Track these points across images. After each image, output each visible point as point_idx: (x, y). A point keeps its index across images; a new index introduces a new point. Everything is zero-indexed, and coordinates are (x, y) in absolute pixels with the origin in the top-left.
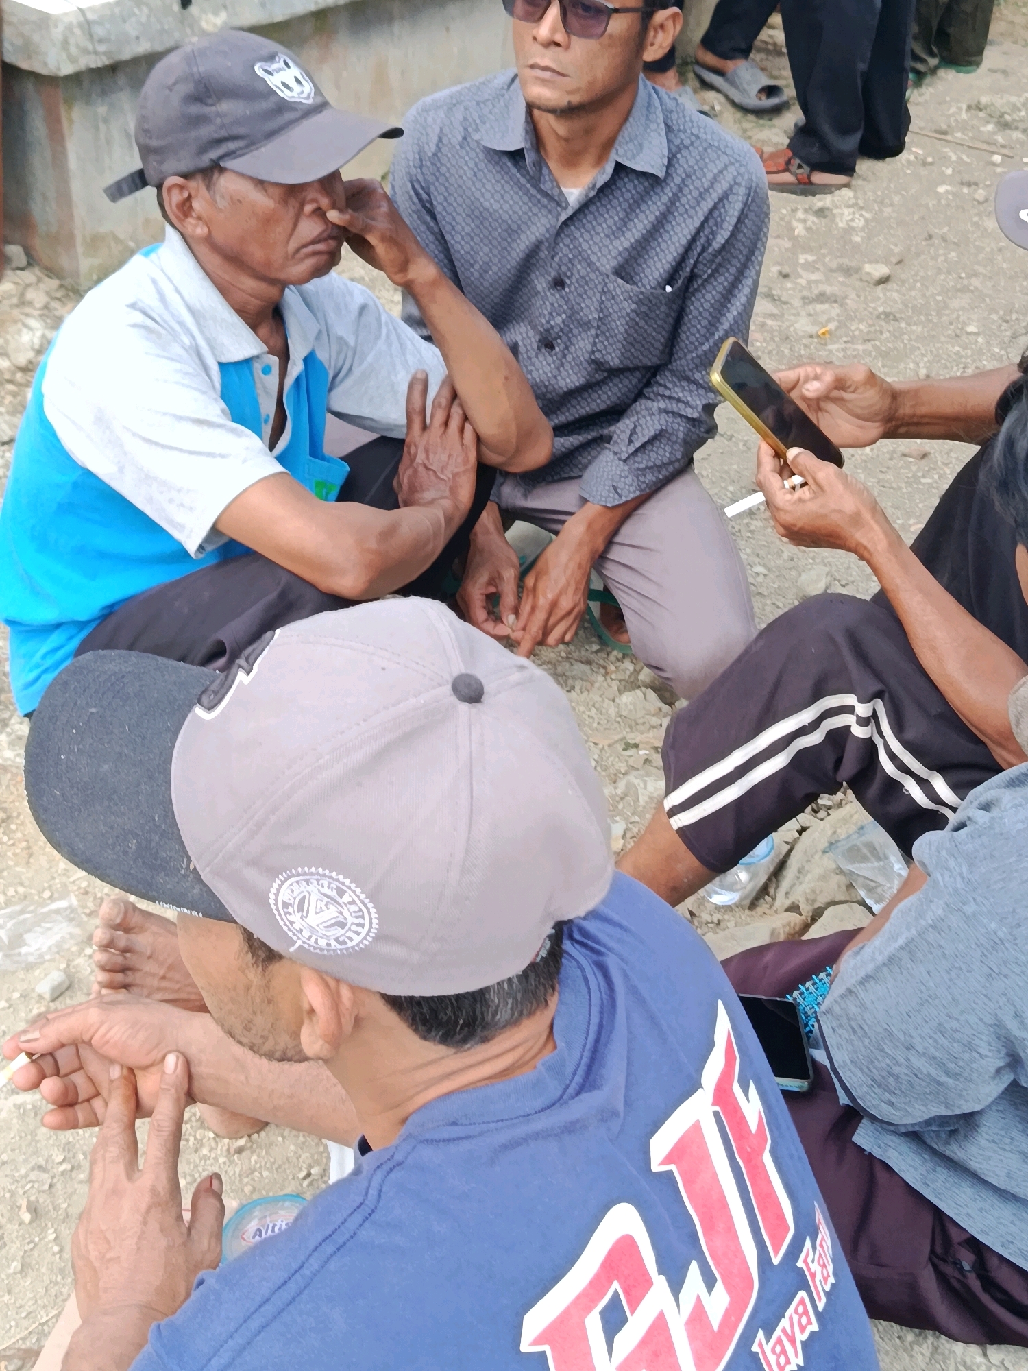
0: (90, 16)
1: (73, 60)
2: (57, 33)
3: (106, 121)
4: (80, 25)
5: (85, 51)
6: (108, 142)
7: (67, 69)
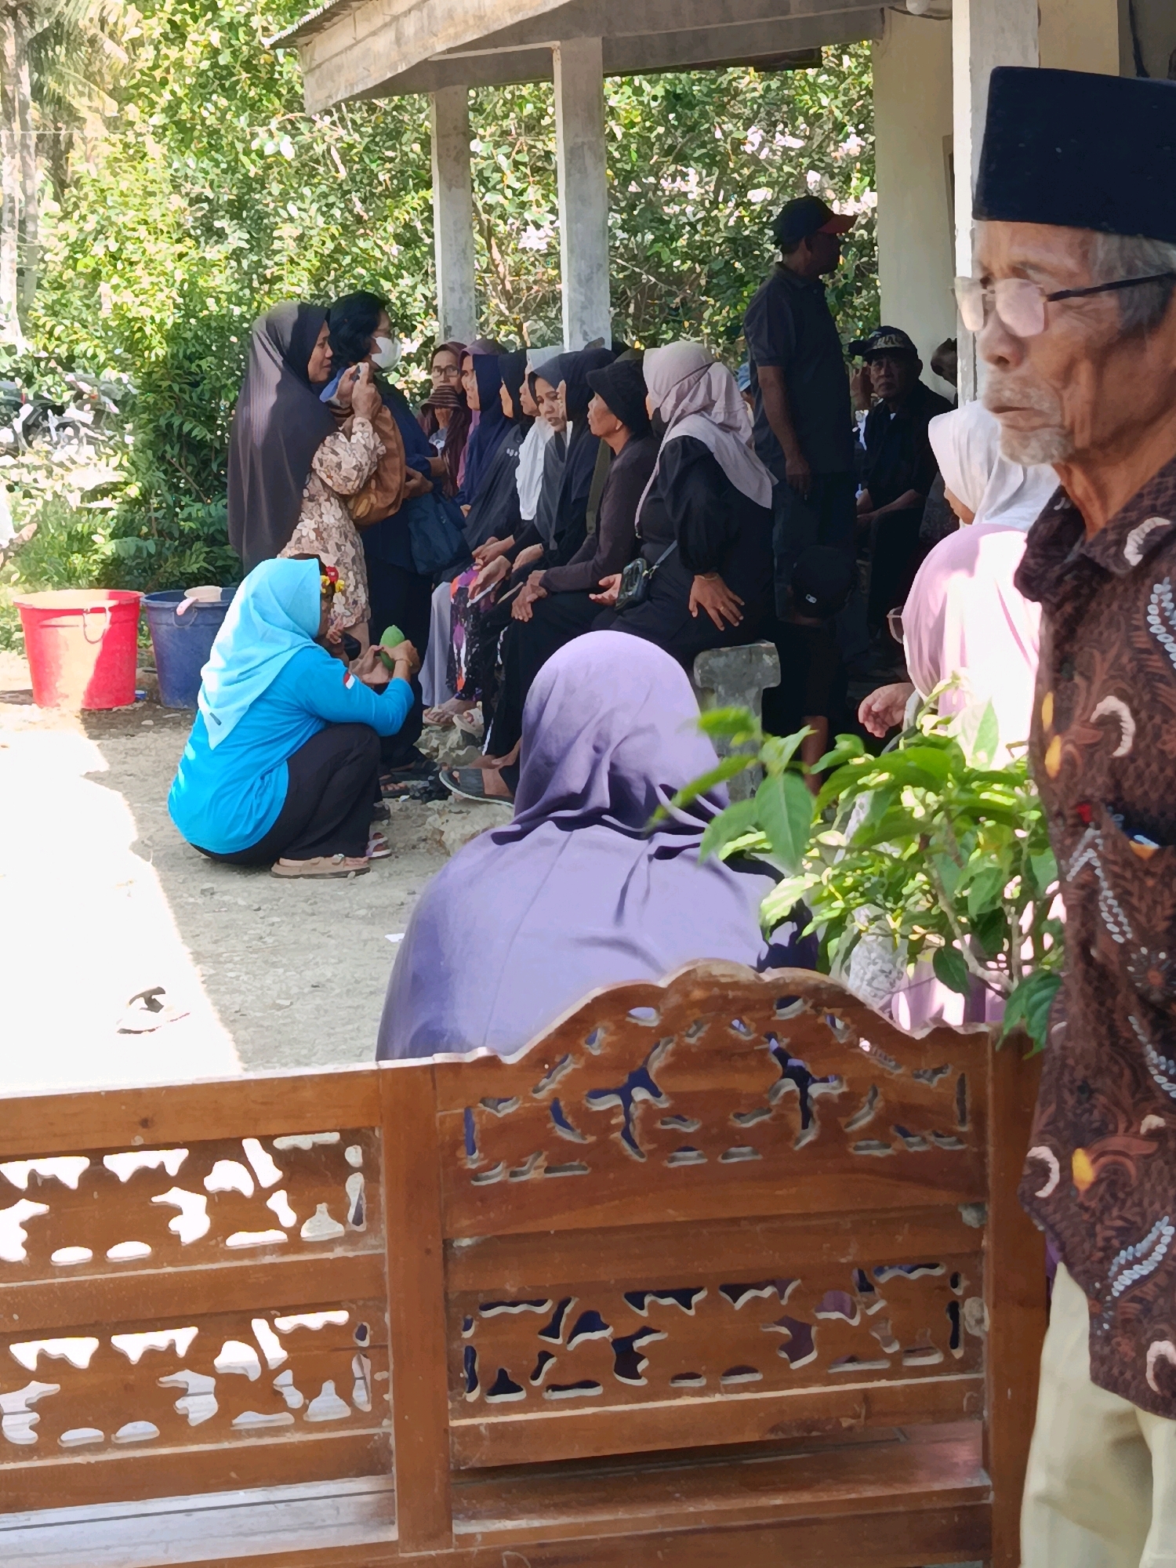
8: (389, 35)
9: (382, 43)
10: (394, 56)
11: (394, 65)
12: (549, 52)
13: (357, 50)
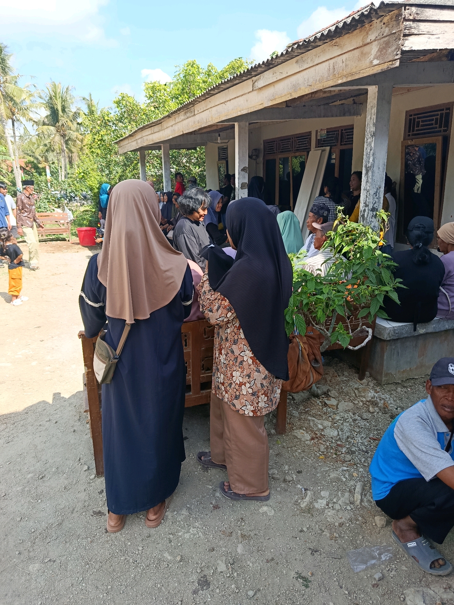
0: (395, 328)
1: (390, 337)
2: (388, 331)
3: (394, 349)
4: (393, 330)
5: (393, 335)
6: (394, 354)
7: (388, 339)
8: (135, 142)
9: (134, 143)
10: (136, 145)
11: (136, 147)
12: (161, 146)
13: (129, 144)
